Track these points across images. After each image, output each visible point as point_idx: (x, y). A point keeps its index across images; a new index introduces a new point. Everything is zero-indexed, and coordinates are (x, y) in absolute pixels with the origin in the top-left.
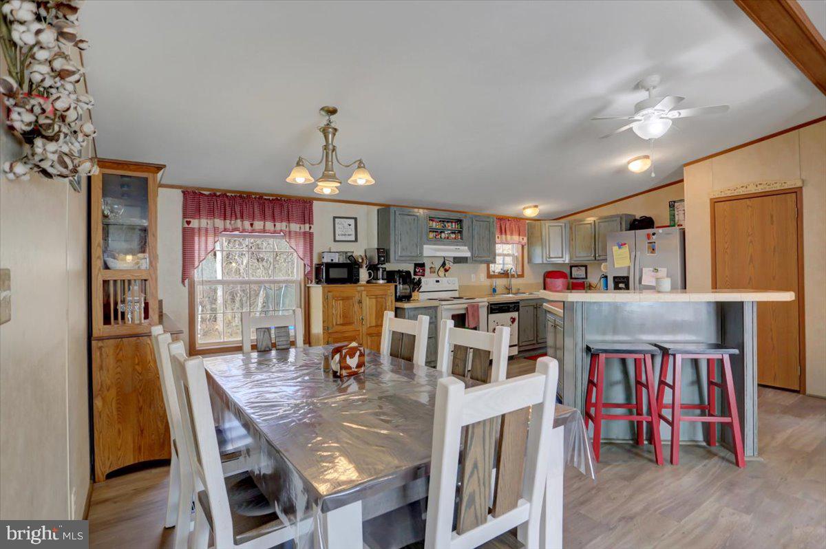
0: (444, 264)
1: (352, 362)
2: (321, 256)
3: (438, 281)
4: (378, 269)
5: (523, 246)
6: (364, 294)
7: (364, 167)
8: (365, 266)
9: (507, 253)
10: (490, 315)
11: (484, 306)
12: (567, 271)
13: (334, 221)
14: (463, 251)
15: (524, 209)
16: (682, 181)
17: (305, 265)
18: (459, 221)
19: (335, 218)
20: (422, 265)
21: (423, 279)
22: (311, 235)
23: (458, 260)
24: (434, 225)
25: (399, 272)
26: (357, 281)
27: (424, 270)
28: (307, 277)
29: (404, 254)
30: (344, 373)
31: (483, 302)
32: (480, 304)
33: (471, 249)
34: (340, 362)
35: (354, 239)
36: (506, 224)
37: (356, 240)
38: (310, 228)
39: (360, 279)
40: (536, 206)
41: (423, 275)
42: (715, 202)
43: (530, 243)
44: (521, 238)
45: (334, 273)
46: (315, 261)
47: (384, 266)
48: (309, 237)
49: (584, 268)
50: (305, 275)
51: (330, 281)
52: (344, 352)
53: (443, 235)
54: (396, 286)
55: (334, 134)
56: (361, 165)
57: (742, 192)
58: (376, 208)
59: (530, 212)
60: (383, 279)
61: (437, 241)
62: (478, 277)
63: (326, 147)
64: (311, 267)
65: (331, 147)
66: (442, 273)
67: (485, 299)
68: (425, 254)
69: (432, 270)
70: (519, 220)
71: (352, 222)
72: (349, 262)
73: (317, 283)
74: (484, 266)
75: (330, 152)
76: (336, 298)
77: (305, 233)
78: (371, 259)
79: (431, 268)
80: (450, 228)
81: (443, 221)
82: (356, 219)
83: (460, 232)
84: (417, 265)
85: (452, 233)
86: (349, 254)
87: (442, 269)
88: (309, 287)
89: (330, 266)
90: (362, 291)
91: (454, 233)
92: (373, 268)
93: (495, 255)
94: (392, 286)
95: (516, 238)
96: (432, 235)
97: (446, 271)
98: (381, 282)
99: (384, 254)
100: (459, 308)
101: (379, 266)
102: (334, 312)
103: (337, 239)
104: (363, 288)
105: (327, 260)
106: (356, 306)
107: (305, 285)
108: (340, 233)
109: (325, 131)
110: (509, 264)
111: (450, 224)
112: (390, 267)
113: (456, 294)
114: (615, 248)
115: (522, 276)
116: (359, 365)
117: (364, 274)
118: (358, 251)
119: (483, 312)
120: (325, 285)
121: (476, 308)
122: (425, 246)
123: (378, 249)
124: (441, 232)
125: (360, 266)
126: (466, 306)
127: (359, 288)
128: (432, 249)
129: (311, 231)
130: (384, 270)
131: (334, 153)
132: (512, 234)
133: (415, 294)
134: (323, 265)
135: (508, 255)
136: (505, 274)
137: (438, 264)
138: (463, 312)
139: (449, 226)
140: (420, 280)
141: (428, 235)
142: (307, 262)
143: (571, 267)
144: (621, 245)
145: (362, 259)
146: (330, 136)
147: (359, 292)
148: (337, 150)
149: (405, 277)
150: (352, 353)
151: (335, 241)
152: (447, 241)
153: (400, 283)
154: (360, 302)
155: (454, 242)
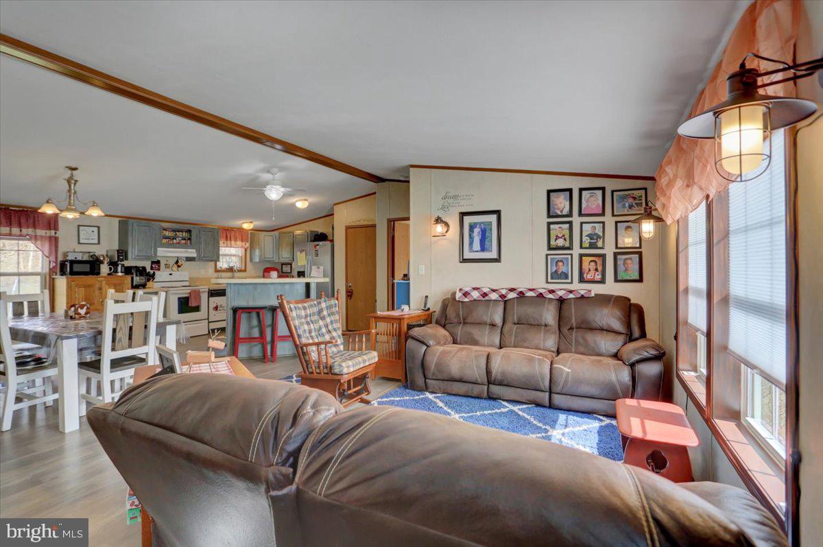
0: (177, 262)
1: (82, 312)
2: (65, 254)
3: (171, 274)
4: (118, 265)
5: (246, 250)
6: (104, 283)
7: (97, 206)
8: (106, 262)
9: (231, 254)
10: (210, 299)
11: (204, 292)
12: (279, 268)
13: (78, 228)
14: (191, 252)
15: (243, 223)
16: (333, 214)
17: (50, 262)
18: (189, 231)
19: (79, 226)
20: (158, 262)
21: (157, 272)
22: (56, 239)
23: (189, 259)
24: (167, 233)
25: (136, 267)
26: (98, 273)
27: (159, 266)
28: (52, 271)
29: (140, 254)
30: (77, 316)
31: (204, 289)
32: (201, 290)
33: (198, 251)
34: (74, 311)
35: (97, 242)
36: (230, 234)
37: (99, 243)
38: (56, 233)
39: (101, 272)
40: (251, 222)
41: (159, 270)
42: (348, 228)
43: (252, 247)
44: (244, 243)
45: (77, 268)
46: (60, 258)
47: (122, 263)
48: (54, 241)
49: (289, 266)
50: (50, 269)
51: (72, 273)
52: (77, 306)
53: (175, 241)
54: (132, 278)
55: (75, 184)
56: (94, 205)
57: (358, 223)
58: (117, 220)
59: (247, 226)
60: (121, 272)
61: (168, 246)
62: (206, 271)
63: (69, 191)
64: (56, 263)
65: (73, 191)
66: (175, 267)
67: (206, 287)
68: (159, 254)
69: (167, 266)
70: (241, 230)
71: (96, 229)
72: (91, 259)
73: (62, 275)
74: (212, 264)
75: (72, 195)
76: (78, 286)
77: (50, 238)
78: (111, 258)
79: (166, 265)
80: (181, 236)
81: (174, 231)
82: (99, 228)
83: (190, 239)
84: (153, 263)
85: (183, 239)
86: (92, 254)
87: (176, 266)
88: (53, 279)
89: (72, 262)
90: (102, 281)
91: (185, 239)
92: (113, 264)
93: (218, 256)
94: (129, 278)
95: (239, 243)
96: (164, 241)
97: (179, 266)
98: (120, 274)
99: (122, 253)
100: (184, 293)
101: (119, 262)
102: (77, 296)
103: (81, 242)
104: (103, 279)
105: (71, 257)
106: (97, 292)
107: (50, 277)
108: (84, 237)
109: (69, 181)
110: (235, 263)
111: (181, 233)
112: (127, 263)
113: (187, 284)
114: (299, 253)
115: (245, 271)
116: (86, 313)
117: (105, 269)
118: (100, 251)
119: (204, 297)
120: (70, 276)
121: (197, 294)
122: (159, 249)
123: (118, 251)
124: (173, 239)
125: (102, 262)
126: (189, 291)
127: (99, 279)
128: (164, 251)
129: (57, 235)
130: (123, 265)
131: (75, 195)
132: (236, 240)
133: (149, 284)
134: (67, 261)
135: (234, 255)
136: (231, 270)
137: (172, 262)
138: (187, 295)
139: (179, 234)
140: (154, 273)
141: (161, 241)
142: (53, 258)
143: (282, 265)
144: (301, 251)
145: (104, 257)
146: (73, 185)
147: (99, 281)
148: (78, 193)
149: (141, 271)
150: (82, 307)
151: (79, 243)
152: (178, 245)
153: (136, 275)
154: (100, 289)
155: (185, 246)
